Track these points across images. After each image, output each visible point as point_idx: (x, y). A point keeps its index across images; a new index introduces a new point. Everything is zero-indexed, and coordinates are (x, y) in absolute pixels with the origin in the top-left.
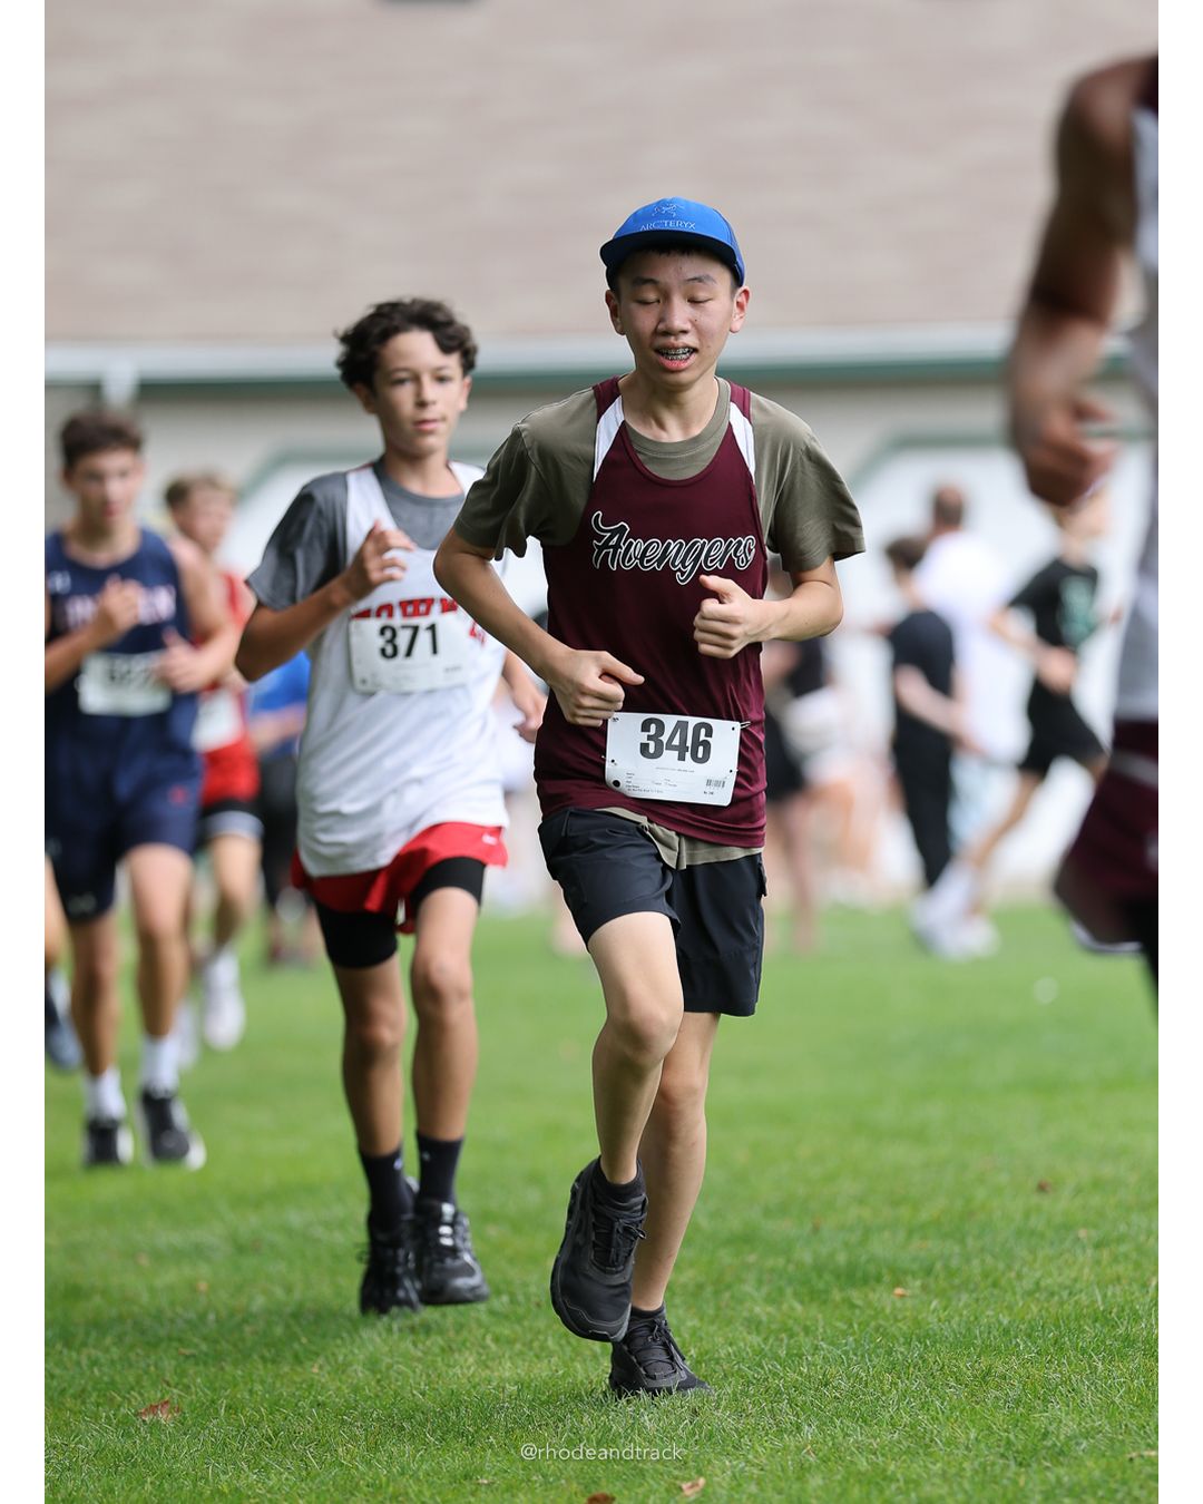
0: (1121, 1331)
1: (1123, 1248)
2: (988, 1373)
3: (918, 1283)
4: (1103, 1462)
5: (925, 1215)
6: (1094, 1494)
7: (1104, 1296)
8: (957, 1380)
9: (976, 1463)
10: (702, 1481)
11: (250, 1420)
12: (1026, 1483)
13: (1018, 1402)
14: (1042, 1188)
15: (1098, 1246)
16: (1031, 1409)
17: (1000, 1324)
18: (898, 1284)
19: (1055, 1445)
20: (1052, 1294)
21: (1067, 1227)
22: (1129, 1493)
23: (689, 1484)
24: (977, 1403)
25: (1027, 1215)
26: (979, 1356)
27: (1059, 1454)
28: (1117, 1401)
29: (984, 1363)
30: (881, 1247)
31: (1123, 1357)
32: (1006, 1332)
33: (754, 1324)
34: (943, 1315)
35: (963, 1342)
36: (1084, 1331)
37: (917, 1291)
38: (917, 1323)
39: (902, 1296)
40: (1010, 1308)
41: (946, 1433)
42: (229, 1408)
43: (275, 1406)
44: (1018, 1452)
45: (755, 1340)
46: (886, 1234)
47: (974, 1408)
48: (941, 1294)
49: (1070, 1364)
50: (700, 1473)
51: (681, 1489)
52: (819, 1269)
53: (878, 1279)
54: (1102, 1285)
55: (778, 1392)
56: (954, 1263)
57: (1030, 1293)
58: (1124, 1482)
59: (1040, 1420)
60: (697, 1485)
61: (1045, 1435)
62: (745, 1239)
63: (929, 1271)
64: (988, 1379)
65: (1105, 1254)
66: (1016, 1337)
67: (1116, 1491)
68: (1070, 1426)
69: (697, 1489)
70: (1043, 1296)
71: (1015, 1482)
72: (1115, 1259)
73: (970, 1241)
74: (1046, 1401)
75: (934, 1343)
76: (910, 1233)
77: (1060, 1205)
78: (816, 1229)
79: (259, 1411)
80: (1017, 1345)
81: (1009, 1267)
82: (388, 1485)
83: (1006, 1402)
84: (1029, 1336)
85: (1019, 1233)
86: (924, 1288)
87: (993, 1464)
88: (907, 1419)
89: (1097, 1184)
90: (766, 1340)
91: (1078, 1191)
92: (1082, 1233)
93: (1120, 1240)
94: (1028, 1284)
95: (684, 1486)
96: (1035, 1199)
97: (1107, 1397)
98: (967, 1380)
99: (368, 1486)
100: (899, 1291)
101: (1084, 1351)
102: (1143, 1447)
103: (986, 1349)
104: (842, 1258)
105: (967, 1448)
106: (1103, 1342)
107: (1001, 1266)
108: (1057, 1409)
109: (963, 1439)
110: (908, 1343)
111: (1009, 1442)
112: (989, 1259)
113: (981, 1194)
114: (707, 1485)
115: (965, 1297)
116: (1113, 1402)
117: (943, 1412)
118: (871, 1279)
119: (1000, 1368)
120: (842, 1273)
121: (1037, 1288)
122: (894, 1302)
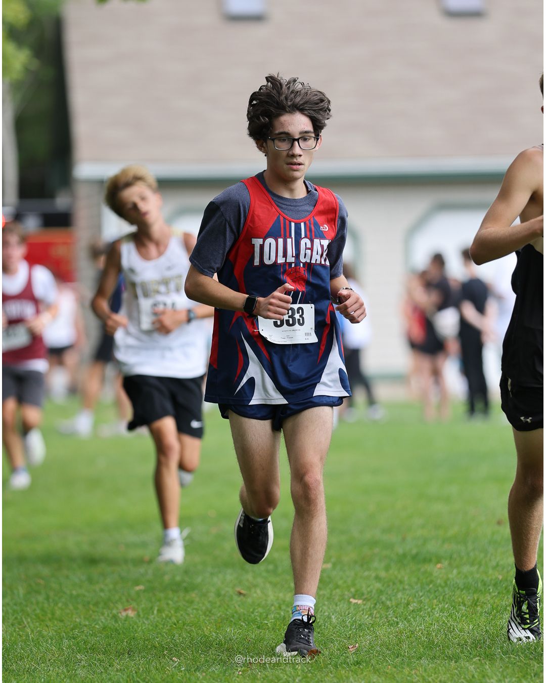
2: (477, 601)
3: (446, 563)
5: (450, 534)
8: (464, 603)
10: (357, 645)
11: (167, 616)
14: (499, 523)
18: (439, 562)
25: (493, 534)
26: (473, 594)
29: (476, 596)
30: (432, 547)
32: (485, 584)
33: (378, 578)
34: (458, 576)
37: (447, 566)
38: (447, 579)
39: (440, 568)
41: (460, 626)
42: (158, 610)
43: (177, 610)
45: (378, 585)
46: (433, 542)
48: (457, 567)
50: (356, 642)
52: (404, 556)
53: (430, 561)
55: (388, 608)
56: (463, 554)
57: (494, 568)
60: (355, 647)
62: (374, 543)
63: (451, 557)
66: (489, 586)
73: (469, 545)
76: (444, 541)
78: (404, 539)
79: (170, 612)
80: (489, 590)
81: (486, 556)
84: (494, 585)
85: (490, 542)
86: (450, 564)
90: (383, 586)
94: (494, 563)
95: (350, 647)
96: (497, 527)
99: (216, 645)
100: (439, 565)
103: (477, 590)
104: (414, 551)
105: (468, 632)
107: (482, 555)
109: (466, 629)
112: (477, 553)
113: (473, 525)
114: (359, 647)
118: (427, 560)
119: (482, 599)
120: (415, 557)
121: (497, 565)
122: (437, 570)
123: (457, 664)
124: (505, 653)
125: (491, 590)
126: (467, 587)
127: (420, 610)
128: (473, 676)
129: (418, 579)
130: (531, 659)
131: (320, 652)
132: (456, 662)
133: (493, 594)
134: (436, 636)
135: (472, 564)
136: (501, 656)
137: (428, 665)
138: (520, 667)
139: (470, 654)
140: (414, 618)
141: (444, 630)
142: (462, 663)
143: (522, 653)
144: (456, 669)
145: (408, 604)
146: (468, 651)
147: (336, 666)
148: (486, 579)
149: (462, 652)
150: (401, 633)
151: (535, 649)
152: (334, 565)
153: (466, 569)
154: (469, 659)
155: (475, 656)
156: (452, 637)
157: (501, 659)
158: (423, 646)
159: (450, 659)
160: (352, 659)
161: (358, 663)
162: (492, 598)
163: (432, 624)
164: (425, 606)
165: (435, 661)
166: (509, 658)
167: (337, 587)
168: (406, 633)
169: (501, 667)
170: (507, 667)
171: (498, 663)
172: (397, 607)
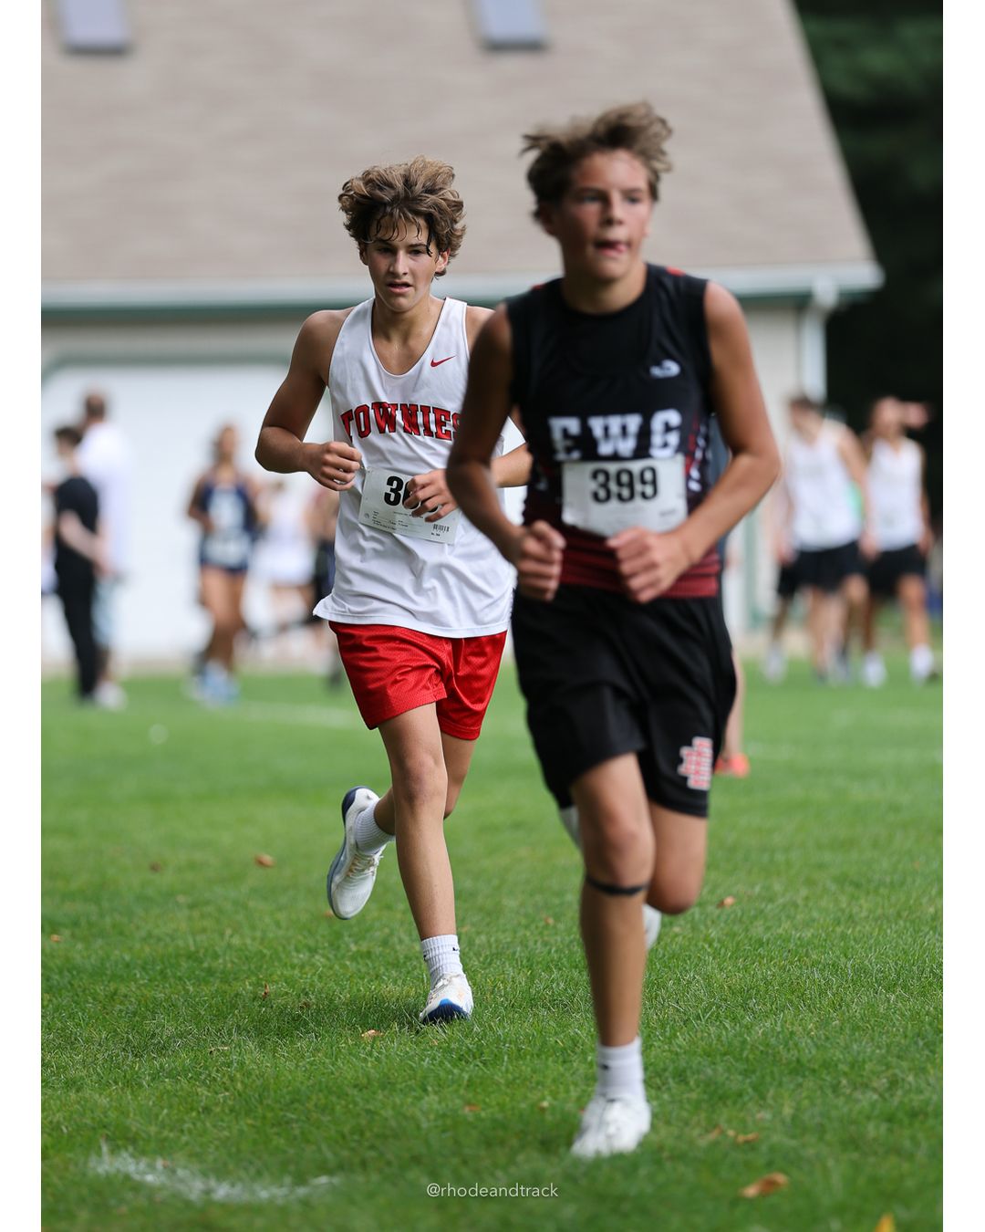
0: (205, 965)
1: (210, 909)
2: (115, 993)
3: (67, 933)
4: (192, 1055)
5: (73, 886)
6: (186, 1076)
7: (195, 941)
8: (94, 999)
9: (106, 1055)
12: (140, 1068)
13: (135, 1014)
14: (155, 868)
15: (192, 907)
16: (145, 1018)
17: (124, 959)
18: (55, 931)
19: (160, 1042)
20: (160, 940)
21: (170, 894)
22: (210, 1075)
24: (107, 1014)
25: (143, 886)
26: (109, 982)
27: (162, 1049)
28: (203, 1013)
29: (112, 986)
31: (207, 983)
32: (127, 965)
34: (85, 954)
35: (98, 973)
36: (180, 966)
37: (68, 938)
38: (68, 959)
39: (57, 942)
40: (131, 949)
41: (85, 1034)
44: (134, 1047)
47: (104, 1018)
48: (84, 939)
49: (171, 987)
54: (194, 934)
56: (94, 919)
57: (144, 940)
58: (206, 1068)
59: (150, 1025)
61: (153, 1036)
63: (76, 924)
64: (115, 997)
65: (196, 914)
66: (135, 969)
67: (201, 1074)
68: (170, 1029)
70: (153, 941)
71: (132, 1068)
72: (203, 916)
73: (104, 904)
74: (154, 1013)
75: (78, 973)
76: (64, 898)
77: (167, 879)
80: (135, 975)
81: (131, 922)
83: (127, 1013)
84: (144, 968)
85: (138, 899)
86: (73, 936)
87: (118, 1055)
88: (59, 1025)
89: (192, 866)
91: (178, 870)
92: (181, 899)
93: (207, 903)
94: (143, 933)
96: (149, 876)
97: (196, 1010)
98: (101, 998)
100: (55, 937)
101: (180, 979)
102: (219, 1043)
103: (114, 977)
105: (100, 1045)
106: (194, 972)
107: (125, 920)
108: (161, 1018)
109: (97, 1038)
110: (61, 972)
111: (128, 1040)
112: (117, 916)
113: (111, 872)
115: (100, 942)
116: (199, 1013)
117: (84, 1020)
119: (123, 990)
121: (150, 935)
125: (138, 976)
133: (141, 982)
148: (129, 958)
162: (138, 988)
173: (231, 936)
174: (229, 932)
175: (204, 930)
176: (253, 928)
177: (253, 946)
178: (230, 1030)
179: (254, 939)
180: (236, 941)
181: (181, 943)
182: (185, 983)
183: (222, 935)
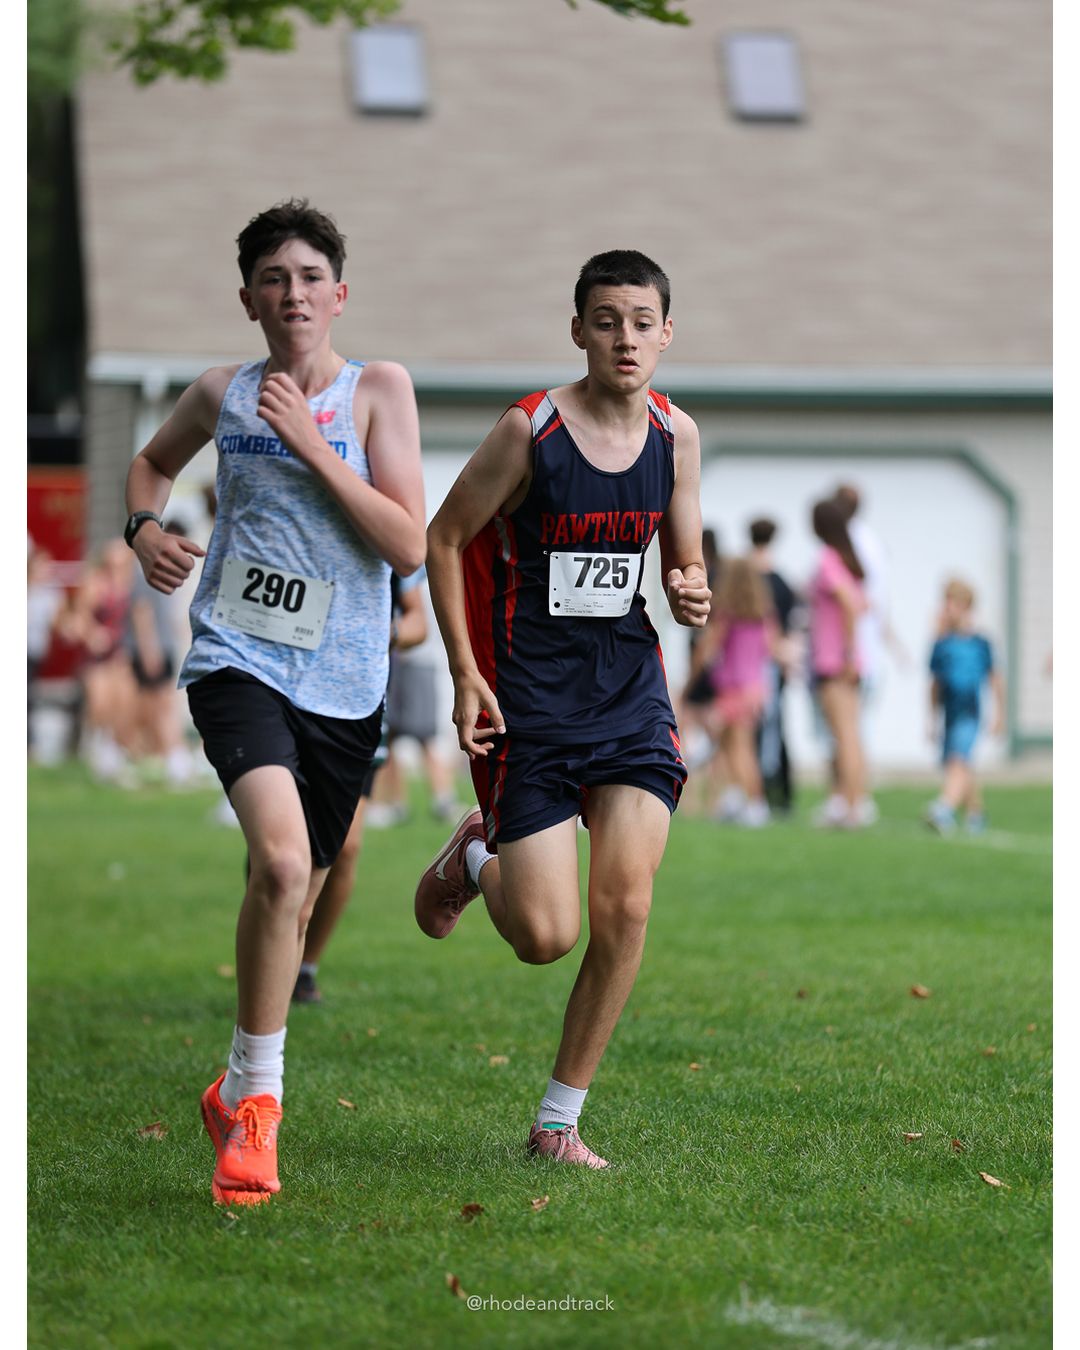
0: (855, 1102)
1: (858, 1042)
2: (757, 1128)
3: (708, 1060)
5: (715, 1011)
7: (844, 1075)
8: (734, 1132)
9: (746, 1194)
10: (547, 1198)
14: (801, 995)
15: (840, 1039)
18: (694, 1060)
20: (805, 1072)
21: (818, 1024)
23: (538, 1200)
25: (789, 1015)
30: (683, 1033)
31: (856, 1121)
32: (771, 1099)
34: (725, 1084)
37: (707, 1066)
38: (705, 1089)
39: (696, 1069)
41: (725, 1171)
46: (686, 1024)
48: (723, 1070)
49: (817, 1124)
50: (545, 1193)
51: (532, 1204)
52: (635, 1047)
53: (680, 1057)
54: (842, 1067)
55: (604, 1136)
56: (736, 1047)
57: (789, 1072)
60: (544, 1201)
63: (716, 1052)
64: (757, 1132)
65: (845, 1046)
66: (778, 1104)
68: (816, 1169)
69: (543, 1204)
70: (799, 1074)
72: (852, 1049)
73: (747, 1031)
76: (704, 1024)
77: (813, 1008)
78: (636, 1018)
80: (779, 1109)
81: (775, 1052)
82: (319, 1192)
84: (787, 1103)
85: (783, 1027)
86: (712, 1063)
89: (841, 994)
91: (827, 998)
92: (829, 1029)
93: (857, 1035)
94: (788, 1065)
95: (534, 1202)
96: (795, 1003)
98: (742, 1132)
99: (304, 1192)
100: (694, 1065)
101: (828, 1116)
103: (757, 1109)
104: (653, 1040)
105: (740, 1182)
107: (769, 1050)
109: (737, 1175)
110: (699, 1104)
112: (760, 1045)
113: (755, 998)
114: (551, 1201)
118: (674, 1056)
120: (653, 1051)
121: (795, 1068)
122: (690, 1073)
123: (719, 1236)
124: (802, 1219)
125: (782, 1111)
126: (740, 1106)
127: (659, 1141)
128: (745, 1258)
129: (658, 1088)
130: (844, 1231)
131: (483, 1210)
132: (716, 1232)
133: (785, 1118)
134: (684, 1187)
135: (751, 1065)
136: (793, 1224)
137: (668, 1236)
138: (826, 1244)
139: (742, 1218)
140: (647, 1155)
141: (699, 1177)
142: (726, 1234)
143: (831, 1220)
144: (716, 1244)
145: (638, 1130)
146: (739, 1214)
147: (509, 1234)
148: (773, 1091)
149: (728, 1215)
150: (623, 1179)
151: (853, 1213)
152: (514, 1060)
153: (739, 1073)
154: (740, 1229)
155: (751, 1223)
156: (712, 1189)
157: (795, 1229)
158: (661, 1203)
159: (707, 1227)
160: (537, 1222)
161: (547, 1230)
163: (677, 1166)
164: (667, 1135)
165: (681, 1229)
166: (808, 1227)
167: (518, 1097)
168: (632, 1181)
169: (793, 1243)
170: (804, 1244)
171: (789, 1236)
172: (618, 1135)
173: (882, 1072)
174: (880, 1067)
175: (854, 1064)
176: (908, 1064)
177: (907, 1084)
178: (880, 1173)
179: (907, 1076)
180: (888, 1077)
181: (829, 1077)
182: (833, 1120)
183: (873, 1069)
